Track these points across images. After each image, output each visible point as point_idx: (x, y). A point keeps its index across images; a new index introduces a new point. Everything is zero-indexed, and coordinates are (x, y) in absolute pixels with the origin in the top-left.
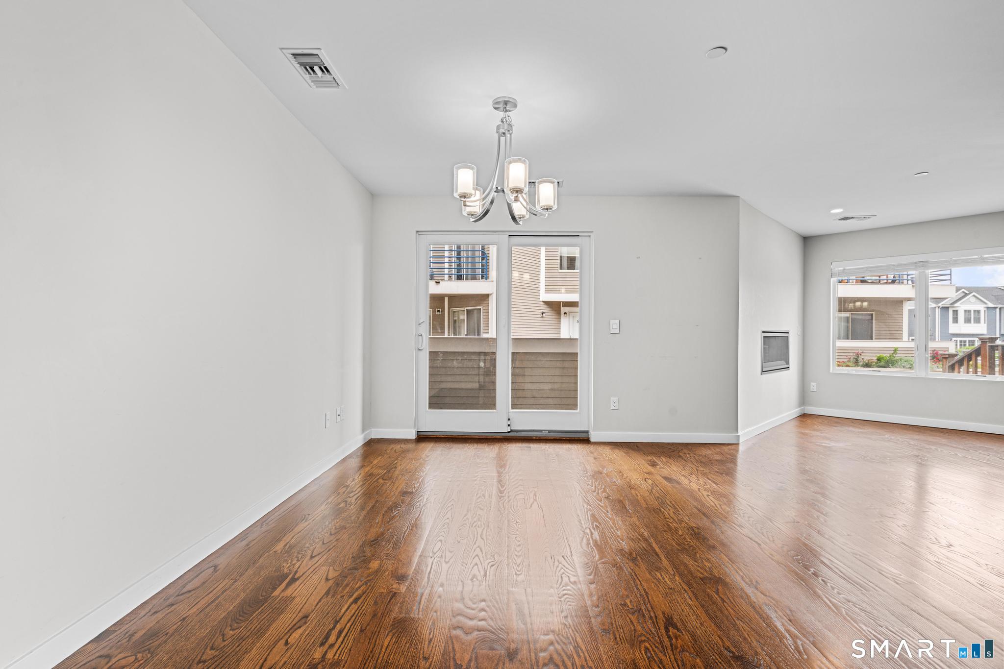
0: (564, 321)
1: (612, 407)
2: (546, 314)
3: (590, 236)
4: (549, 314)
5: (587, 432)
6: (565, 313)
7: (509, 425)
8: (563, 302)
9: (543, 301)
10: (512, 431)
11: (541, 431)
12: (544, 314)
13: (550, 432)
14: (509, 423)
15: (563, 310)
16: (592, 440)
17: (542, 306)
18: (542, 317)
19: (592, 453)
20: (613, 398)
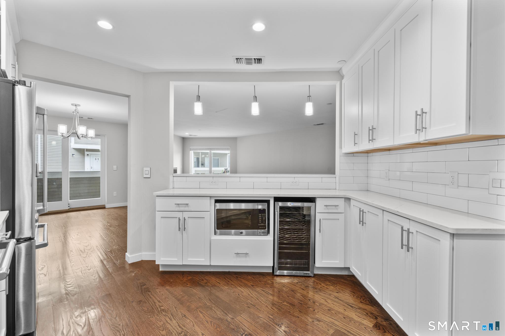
0: (87, 159)
1: (114, 195)
2: (75, 155)
3: (105, 136)
4: (77, 155)
5: (104, 205)
6: (88, 155)
7: (69, 206)
8: (86, 149)
9: (73, 148)
10: (70, 208)
11: (84, 207)
12: (74, 155)
13: (88, 207)
14: (69, 205)
15: (86, 153)
16: (106, 207)
17: (72, 150)
18: (73, 157)
19: (106, 211)
20: (114, 192)
